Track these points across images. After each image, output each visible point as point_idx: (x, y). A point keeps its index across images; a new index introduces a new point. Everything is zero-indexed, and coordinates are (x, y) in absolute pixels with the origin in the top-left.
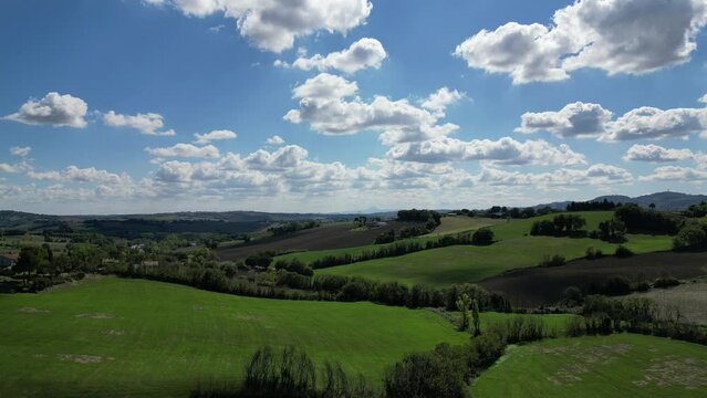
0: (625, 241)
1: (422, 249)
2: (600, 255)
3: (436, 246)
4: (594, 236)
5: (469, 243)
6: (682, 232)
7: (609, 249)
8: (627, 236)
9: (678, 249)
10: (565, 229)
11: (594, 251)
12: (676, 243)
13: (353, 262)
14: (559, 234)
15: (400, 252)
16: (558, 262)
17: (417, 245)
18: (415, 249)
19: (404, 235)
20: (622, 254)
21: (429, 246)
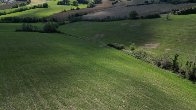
0: (78, 6)
1: (28, 9)
2: (73, 9)
3: (32, 8)
4: (72, 5)
5: (42, 7)
6: (89, 4)
7: (75, 8)
8: (79, 5)
9: (88, 7)
10: (65, 3)
11: (72, 8)
12: (88, 6)
13: (7, 14)
14: (64, 4)
15: (22, 10)
16: (65, 11)
17: (27, 8)
18: (26, 9)
19: (20, 6)
20: (78, 9)
21: (30, 8)
